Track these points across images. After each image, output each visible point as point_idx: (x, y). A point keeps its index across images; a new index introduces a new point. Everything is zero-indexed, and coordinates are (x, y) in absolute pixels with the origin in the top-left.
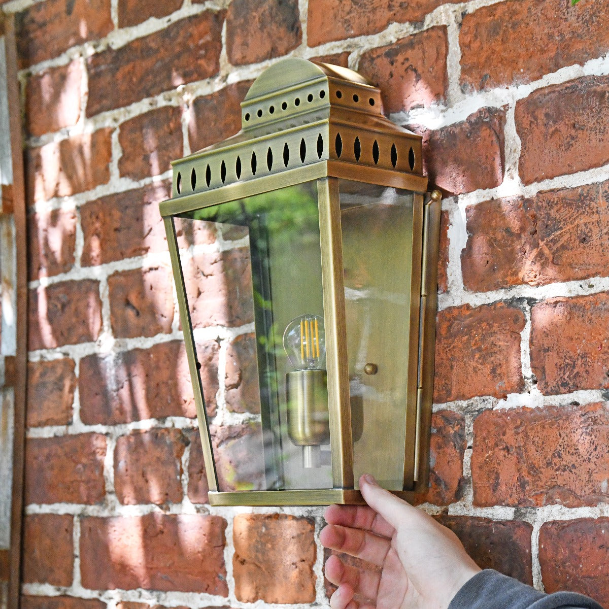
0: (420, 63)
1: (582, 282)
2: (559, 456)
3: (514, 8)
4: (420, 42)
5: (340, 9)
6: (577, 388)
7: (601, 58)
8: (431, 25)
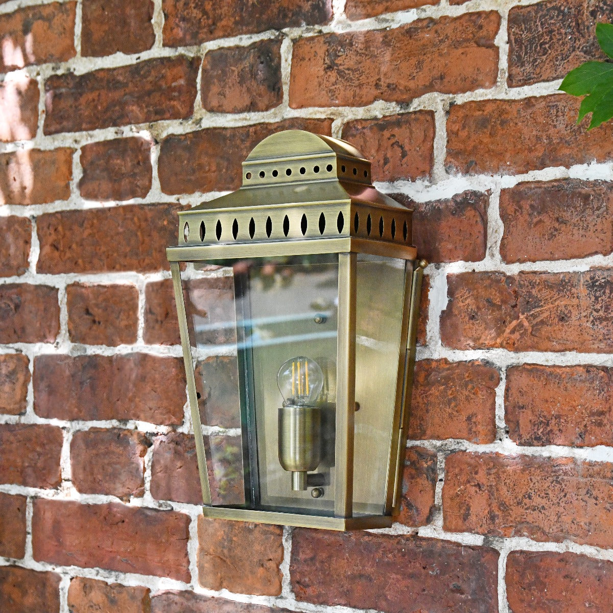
0: (407, 141)
1: (558, 354)
3: (504, 107)
4: (408, 122)
5: (325, 79)
7: (586, 165)
8: (419, 109)
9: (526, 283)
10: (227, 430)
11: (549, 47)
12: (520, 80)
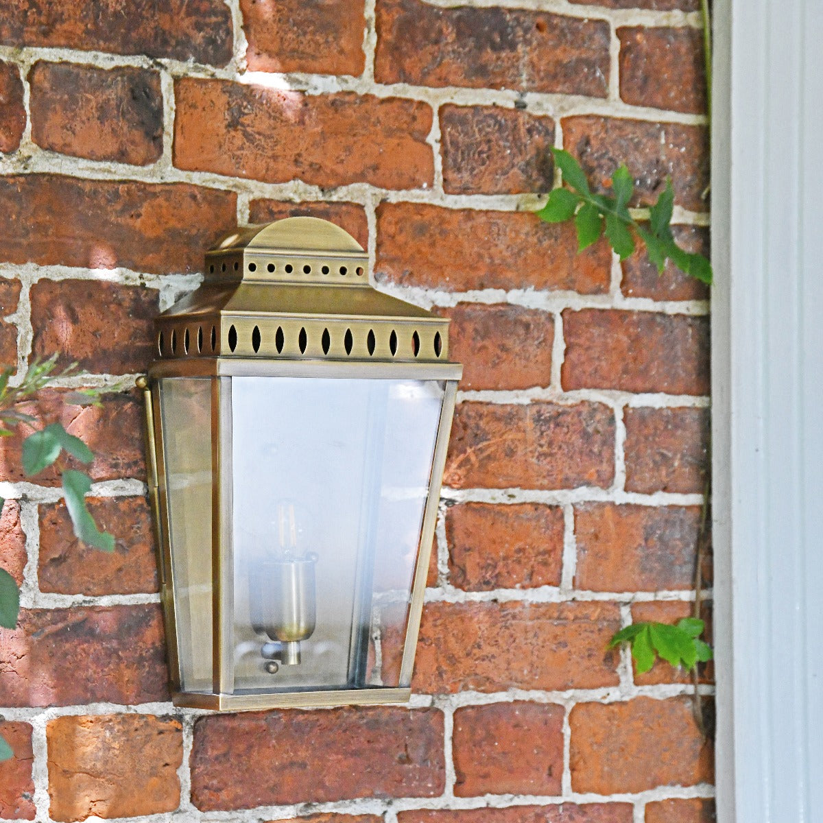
1: (502, 491)
2: (479, 647)
4: (338, 214)
5: (227, 140)
6: (497, 586)
7: (522, 290)
8: (344, 200)
9: (473, 414)
10: (96, 599)
11: (488, 157)
12: (456, 188)
